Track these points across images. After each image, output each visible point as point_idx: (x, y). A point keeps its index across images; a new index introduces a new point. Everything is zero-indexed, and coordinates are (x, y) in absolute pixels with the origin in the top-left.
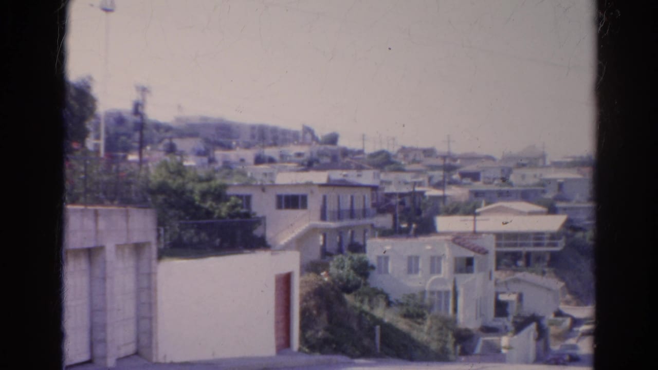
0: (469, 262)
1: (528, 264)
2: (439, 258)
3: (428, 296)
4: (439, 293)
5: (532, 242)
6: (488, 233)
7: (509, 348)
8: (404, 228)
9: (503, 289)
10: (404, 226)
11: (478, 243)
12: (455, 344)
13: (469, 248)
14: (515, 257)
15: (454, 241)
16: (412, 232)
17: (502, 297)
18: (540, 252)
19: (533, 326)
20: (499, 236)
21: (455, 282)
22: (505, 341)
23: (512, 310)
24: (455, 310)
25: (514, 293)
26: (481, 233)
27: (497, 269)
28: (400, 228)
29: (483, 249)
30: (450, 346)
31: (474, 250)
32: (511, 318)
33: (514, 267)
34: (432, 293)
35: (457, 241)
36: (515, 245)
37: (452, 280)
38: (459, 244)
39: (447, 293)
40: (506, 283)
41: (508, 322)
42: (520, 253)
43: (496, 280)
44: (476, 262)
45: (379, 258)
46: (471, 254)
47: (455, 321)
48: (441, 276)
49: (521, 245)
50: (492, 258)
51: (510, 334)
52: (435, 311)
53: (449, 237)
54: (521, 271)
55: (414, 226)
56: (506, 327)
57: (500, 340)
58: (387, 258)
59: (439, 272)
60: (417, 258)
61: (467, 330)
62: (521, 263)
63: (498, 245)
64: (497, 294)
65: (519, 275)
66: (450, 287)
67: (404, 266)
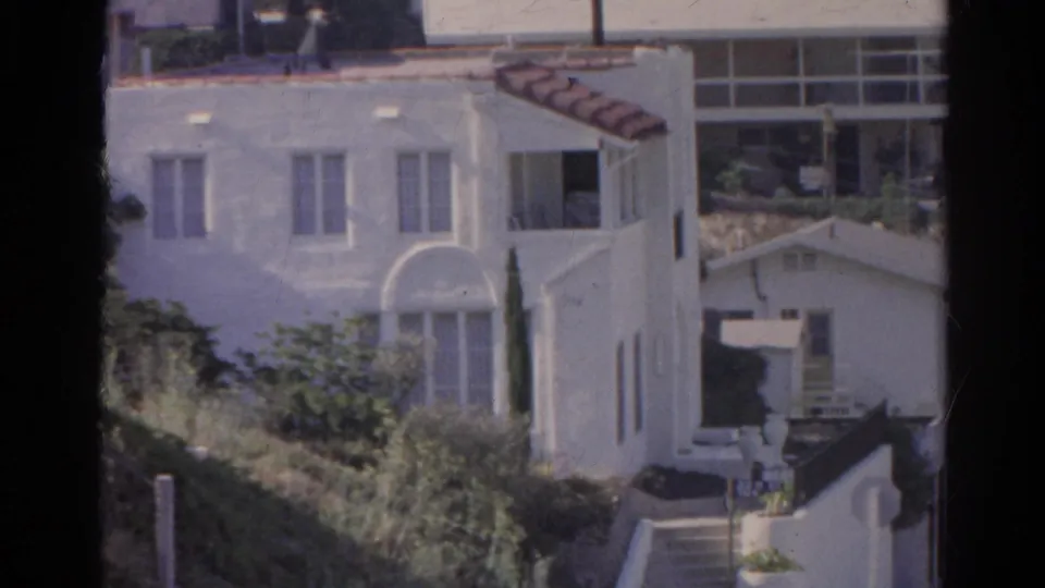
0: (579, 172)
1: (847, 180)
2: (441, 158)
3: (390, 331)
4: (445, 318)
5: (861, 79)
6: (661, 42)
7: (773, 564)
8: (272, 26)
9: (737, 296)
10: (274, 17)
11: (616, 86)
12: (525, 556)
13: (571, 111)
14: (791, 146)
15: (501, 79)
16: (308, 44)
17: (734, 334)
18: (900, 124)
19: (880, 462)
20: (709, 52)
21: (513, 266)
22: (753, 531)
23: (784, 390)
24: (522, 398)
25: (790, 314)
26: (628, 43)
27: (706, 207)
28: (253, 25)
29: (639, 114)
30: (503, 563)
31: (595, 120)
32: (778, 428)
33: (782, 195)
34: (410, 320)
35: (518, 80)
36: (787, 96)
37: (503, 258)
38: (528, 93)
39: (480, 318)
40: (753, 267)
41: (766, 444)
42: (812, 127)
43: (706, 256)
44: (607, 175)
45: (160, 164)
46: (586, 138)
47: (525, 447)
48: (453, 241)
49: (815, 95)
50: (681, 157)
51: (774, 501)
52: (428, 406)
53: (483, 65)
54: (817, 215)
55: (316, 15)
56: (757, 471)
57: (733, 529)
58: (194, 164)
59: (441, 223)
60: (336, 160)
61: (579, 486)
62: (813, 176)
63: (706, 97)
64: (712, 320)
65: (808, 232)
66: (492, 294)
67: (274, 202)
